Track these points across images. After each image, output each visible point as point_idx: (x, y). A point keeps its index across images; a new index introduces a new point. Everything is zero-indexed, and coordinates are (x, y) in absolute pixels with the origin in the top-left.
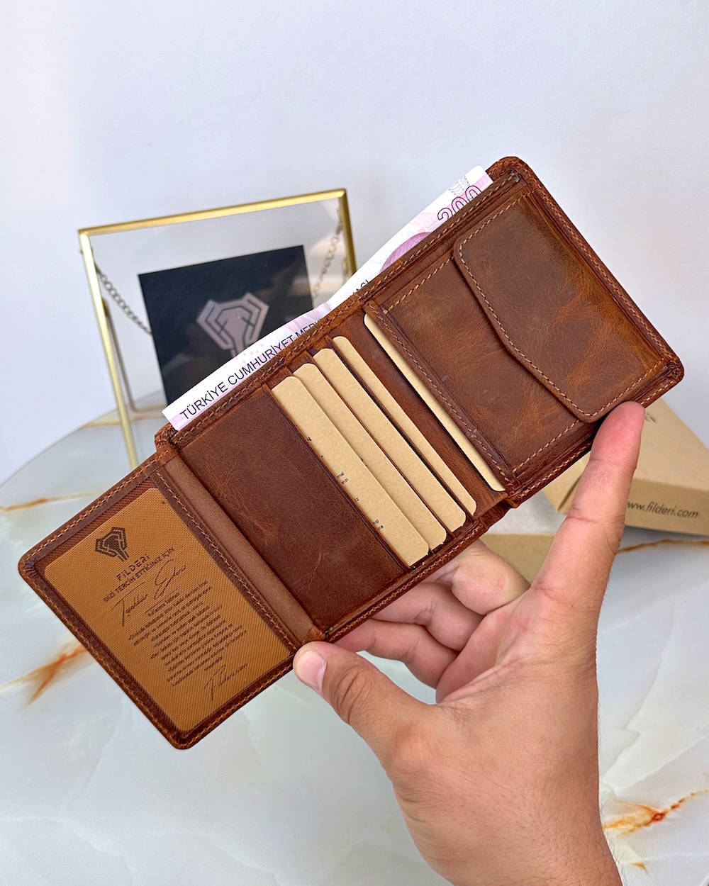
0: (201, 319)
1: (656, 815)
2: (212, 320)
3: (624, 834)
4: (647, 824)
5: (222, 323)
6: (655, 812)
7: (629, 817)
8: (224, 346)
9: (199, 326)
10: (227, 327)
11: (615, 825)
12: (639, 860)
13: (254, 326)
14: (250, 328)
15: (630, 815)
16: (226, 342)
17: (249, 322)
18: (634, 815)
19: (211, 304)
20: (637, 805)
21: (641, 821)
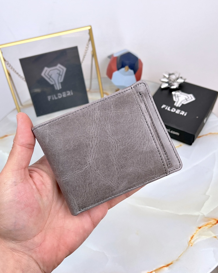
0: (43, 74)
2: (46, 74)
3: (209, 228)
4: (215, 224)
5: (50, 75)
6: (217, 220)
7: (210, 223)
8: (51, 83)
9: (42, 77)
10: (52, 76)
11: (206, 225)
12: (214, 235)
13: (62, 76)
14: (60, 76)
17: (59, 74)
18: (211, 221)
19: (46, 68)
20: (212, 219)
21: (214, 223)
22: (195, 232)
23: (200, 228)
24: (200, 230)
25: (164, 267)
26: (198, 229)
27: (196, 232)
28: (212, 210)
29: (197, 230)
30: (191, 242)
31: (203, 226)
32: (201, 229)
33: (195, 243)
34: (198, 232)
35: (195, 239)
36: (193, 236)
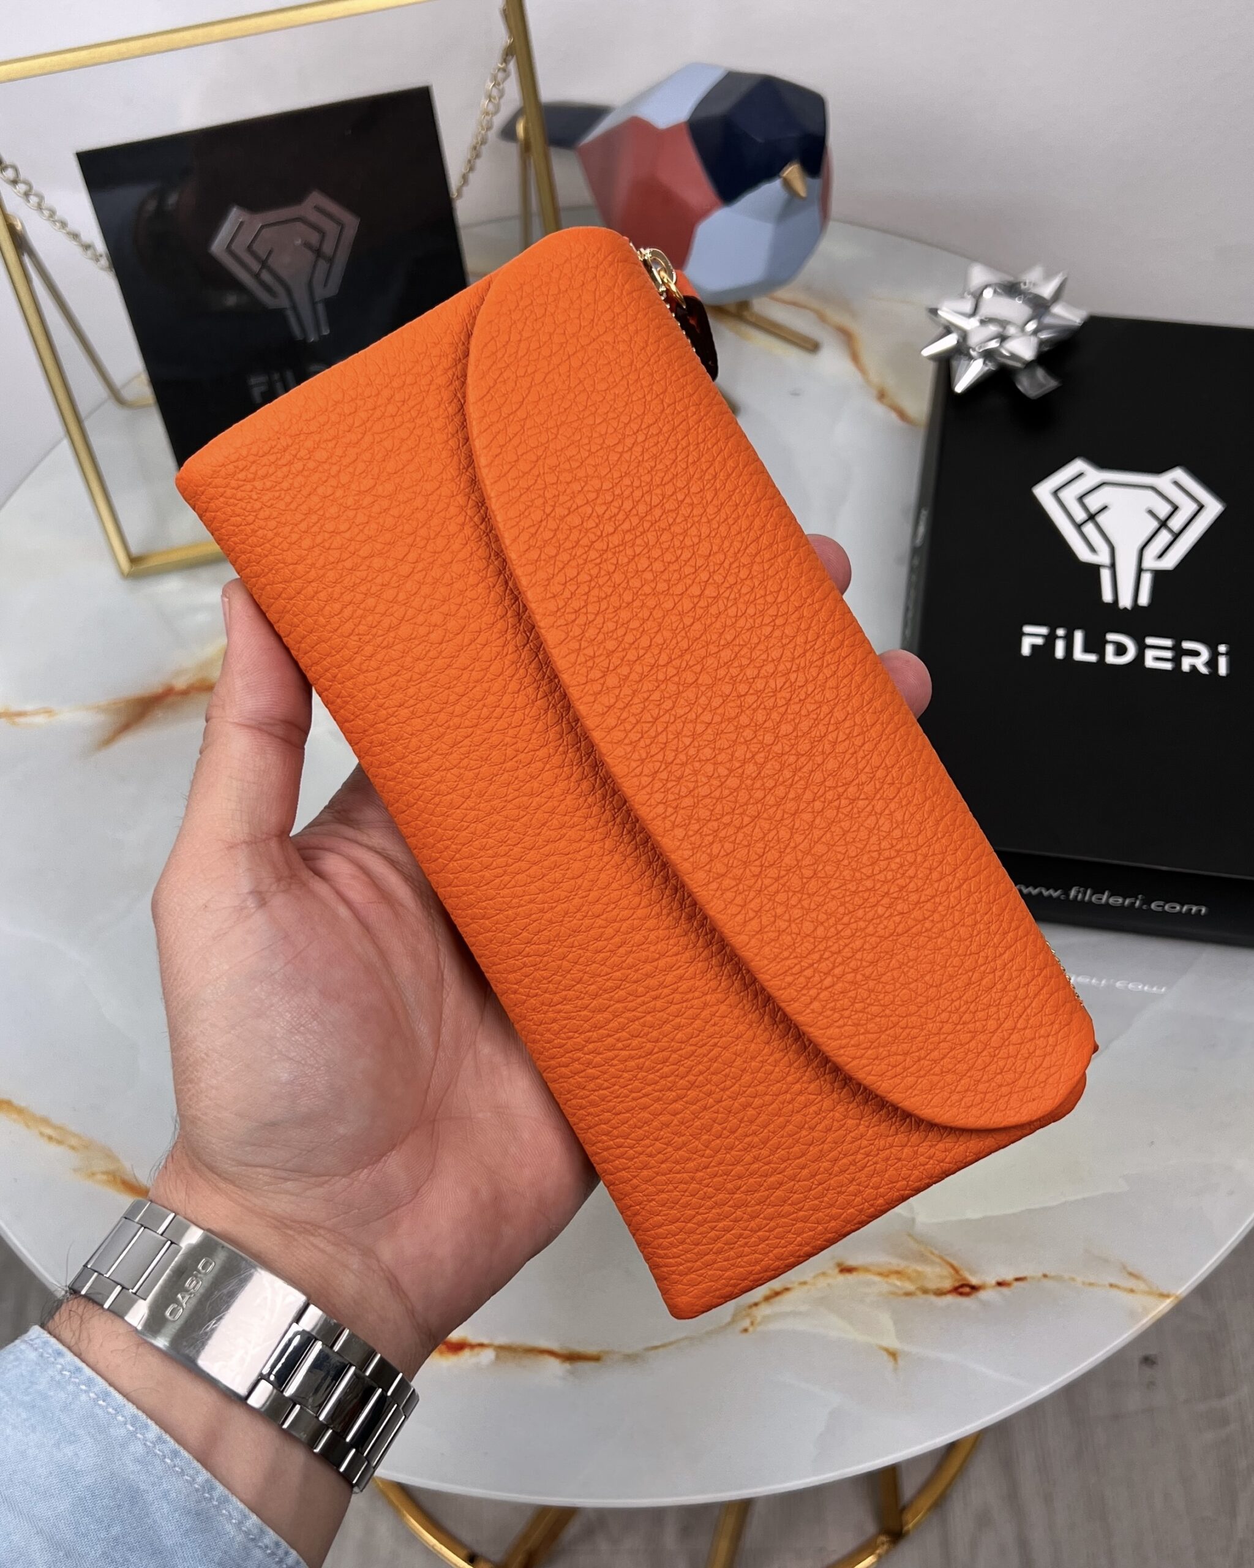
1: (962, 1286)
3: (894, 1294)
4: (940, 1293)
5: (262, 256)
6: (964, 1279)
7: (916, 1272)
11: (885, 1274)
12: (893, 1343)
15: (919, 1268)
18: (928, 1270)
20: (941, 1258)
21: (932, 1285)
23: (846, 1270)
24: (842, 1278)
25: (551, 1353)
26: (837, 1270)
27: (814, 1277)
28: (973, 1214)
29: (824, 1274)
30: (754, 1309)
31: (866, 1270)
32: (849, 1277)
33: (773, 1327)
34: (822, 1283)
35: (788, 1308)
36: (787, 1289)
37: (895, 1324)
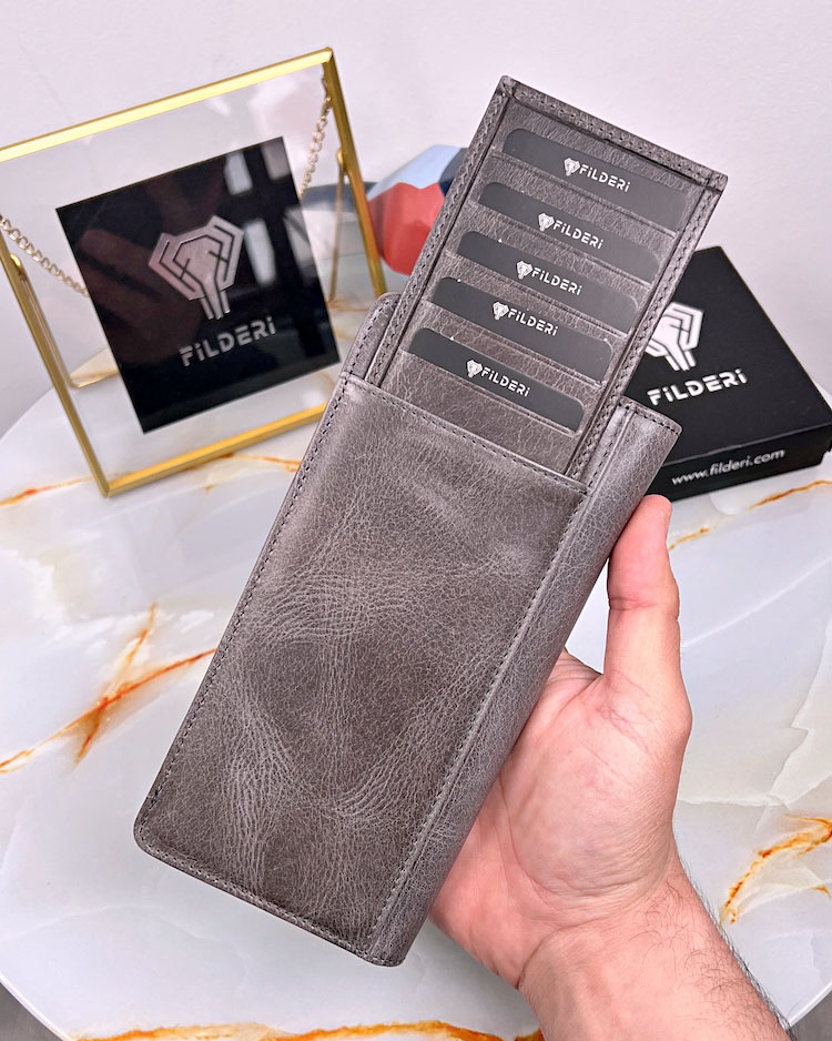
0: (154, 261)
2: (168, 260)
3: (801, 853)
4: (825, 840)
5: (183, 264)
7: (805, 834)
8: (191, 296)
9: (152, 272)
11: (789, 845)
12: (820, 883)
13: (227, 262)
14: (222, 264)
15: (805, 831)
16: (193, 290)
17: (219, 257)
18: (810, 830)
19: (164, 238)
20: (812, 819)
21: (819, 837)
22: (748, 871)
23: (766, 854)
24: (766, 861)
26: (761, 857)
27: (752, 868)
28: (814, 785)
29: (755, 863)
30: (730, 905)
32: (770, 857)
33: (747, 910)
34: (758, 869)
35: (749, 894)
36: (741, 884)
37: (813, 870)
